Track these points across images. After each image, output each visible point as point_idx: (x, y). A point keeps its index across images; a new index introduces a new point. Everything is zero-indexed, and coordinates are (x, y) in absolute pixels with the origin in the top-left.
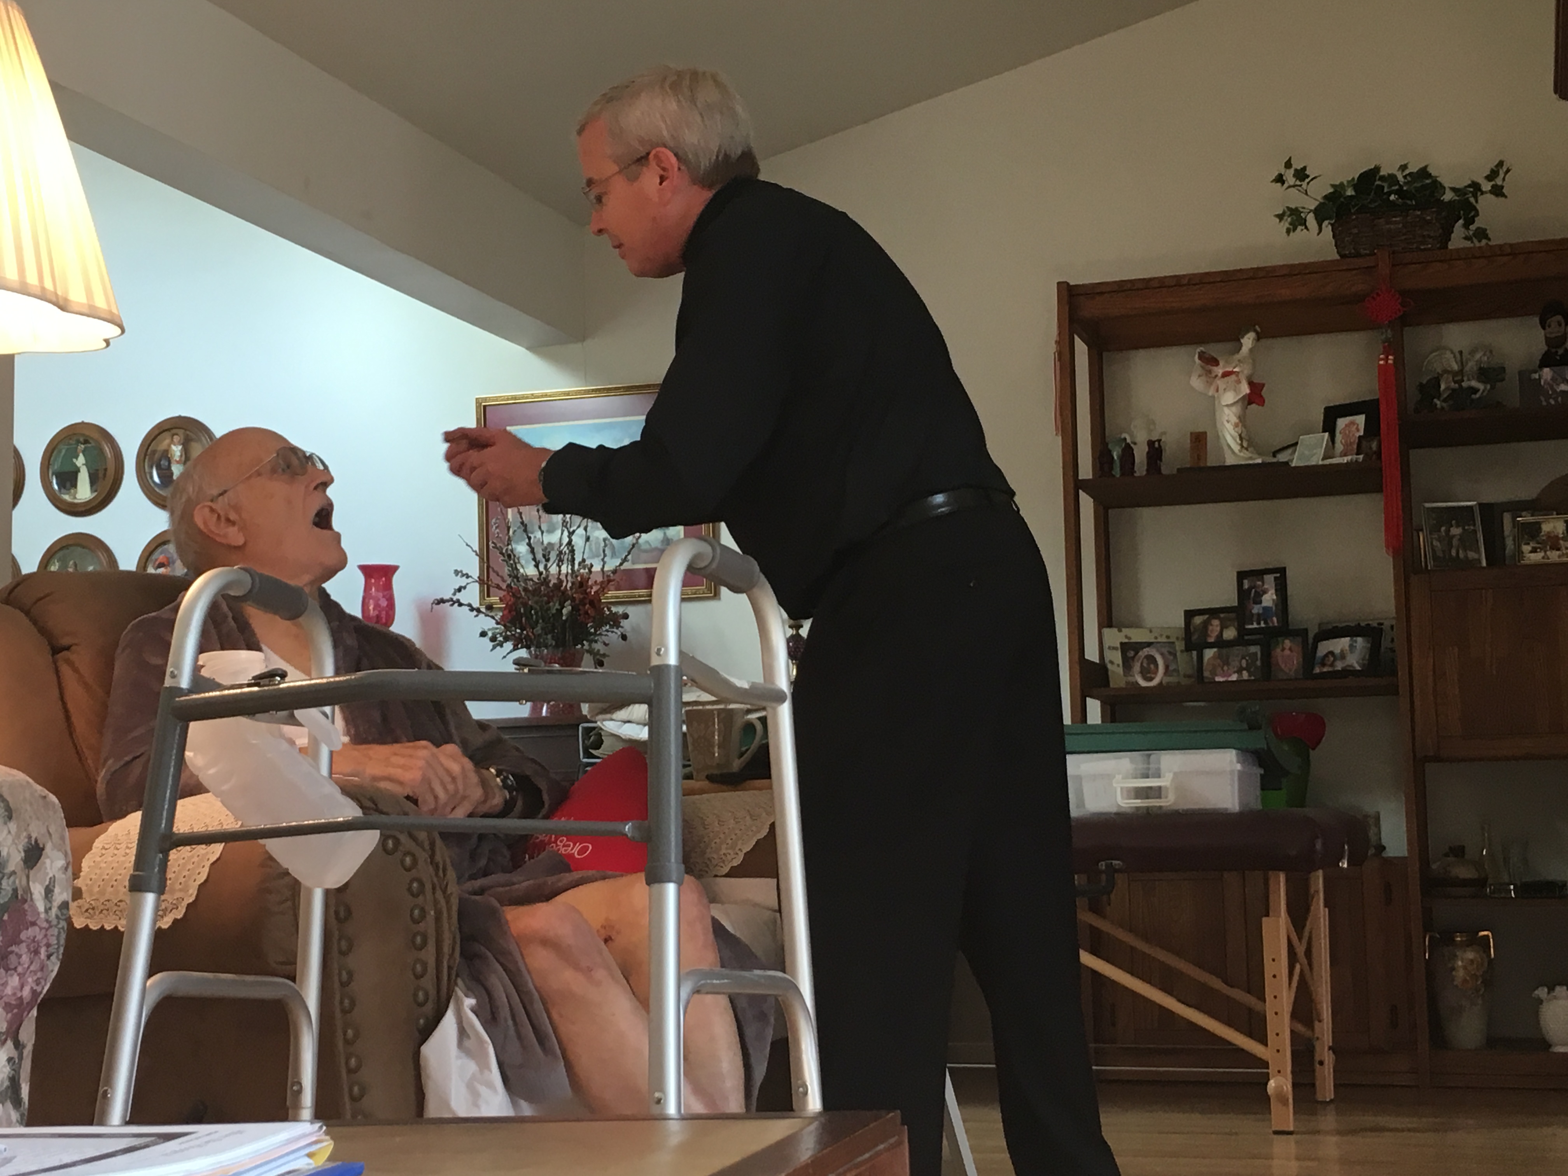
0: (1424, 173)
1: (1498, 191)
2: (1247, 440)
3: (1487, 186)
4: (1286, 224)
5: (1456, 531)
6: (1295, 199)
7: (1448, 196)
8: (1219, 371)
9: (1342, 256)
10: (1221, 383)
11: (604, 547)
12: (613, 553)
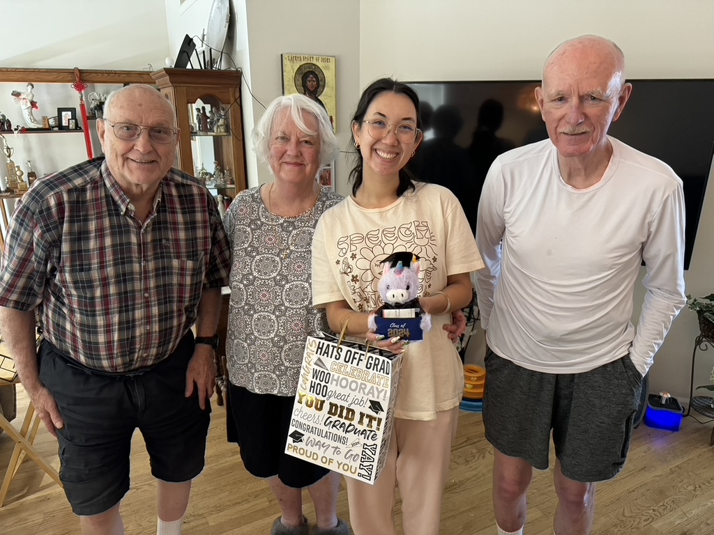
2: (33, 119)
10: (21, 102)
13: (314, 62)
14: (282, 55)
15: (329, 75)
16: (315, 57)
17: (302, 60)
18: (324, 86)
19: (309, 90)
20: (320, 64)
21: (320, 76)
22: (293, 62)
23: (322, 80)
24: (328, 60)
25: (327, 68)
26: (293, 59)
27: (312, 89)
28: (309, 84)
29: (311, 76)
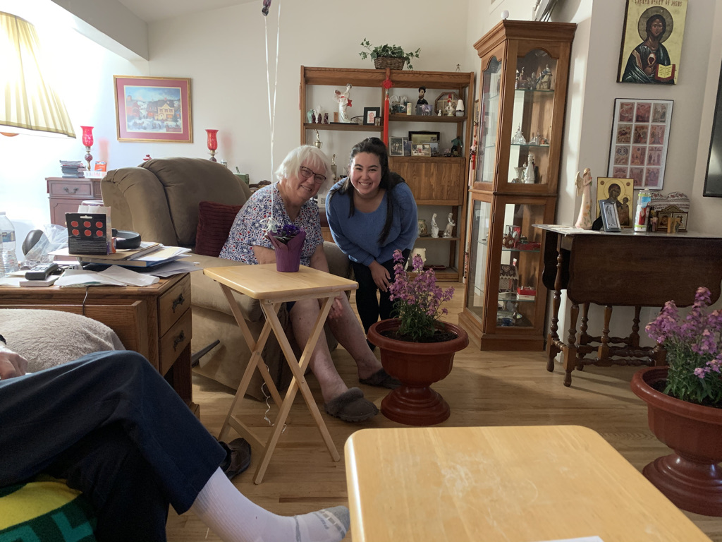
0: (400, 48)
1: (417, 56)
2: (346, 116)
3: (415, 54)
4: (362, 56)
5: (397, 145)
6: (365, 50)
7: (405, 56)
8: (341, 96)
9: (377, 68)
10: (340, 99)
11: (157, 126)
12: (160, 128)
13: (663, 5)
15: (678, 21)
17: (650, 2)
18: (671, 32)
19: (653, 35)
20: (669, 8)
21: (667, 20)
22: (640, 5)
23: (669, 25)
25: (677, 12)
27: (656, 35)
28: (654, 29)
29: (657, 20)
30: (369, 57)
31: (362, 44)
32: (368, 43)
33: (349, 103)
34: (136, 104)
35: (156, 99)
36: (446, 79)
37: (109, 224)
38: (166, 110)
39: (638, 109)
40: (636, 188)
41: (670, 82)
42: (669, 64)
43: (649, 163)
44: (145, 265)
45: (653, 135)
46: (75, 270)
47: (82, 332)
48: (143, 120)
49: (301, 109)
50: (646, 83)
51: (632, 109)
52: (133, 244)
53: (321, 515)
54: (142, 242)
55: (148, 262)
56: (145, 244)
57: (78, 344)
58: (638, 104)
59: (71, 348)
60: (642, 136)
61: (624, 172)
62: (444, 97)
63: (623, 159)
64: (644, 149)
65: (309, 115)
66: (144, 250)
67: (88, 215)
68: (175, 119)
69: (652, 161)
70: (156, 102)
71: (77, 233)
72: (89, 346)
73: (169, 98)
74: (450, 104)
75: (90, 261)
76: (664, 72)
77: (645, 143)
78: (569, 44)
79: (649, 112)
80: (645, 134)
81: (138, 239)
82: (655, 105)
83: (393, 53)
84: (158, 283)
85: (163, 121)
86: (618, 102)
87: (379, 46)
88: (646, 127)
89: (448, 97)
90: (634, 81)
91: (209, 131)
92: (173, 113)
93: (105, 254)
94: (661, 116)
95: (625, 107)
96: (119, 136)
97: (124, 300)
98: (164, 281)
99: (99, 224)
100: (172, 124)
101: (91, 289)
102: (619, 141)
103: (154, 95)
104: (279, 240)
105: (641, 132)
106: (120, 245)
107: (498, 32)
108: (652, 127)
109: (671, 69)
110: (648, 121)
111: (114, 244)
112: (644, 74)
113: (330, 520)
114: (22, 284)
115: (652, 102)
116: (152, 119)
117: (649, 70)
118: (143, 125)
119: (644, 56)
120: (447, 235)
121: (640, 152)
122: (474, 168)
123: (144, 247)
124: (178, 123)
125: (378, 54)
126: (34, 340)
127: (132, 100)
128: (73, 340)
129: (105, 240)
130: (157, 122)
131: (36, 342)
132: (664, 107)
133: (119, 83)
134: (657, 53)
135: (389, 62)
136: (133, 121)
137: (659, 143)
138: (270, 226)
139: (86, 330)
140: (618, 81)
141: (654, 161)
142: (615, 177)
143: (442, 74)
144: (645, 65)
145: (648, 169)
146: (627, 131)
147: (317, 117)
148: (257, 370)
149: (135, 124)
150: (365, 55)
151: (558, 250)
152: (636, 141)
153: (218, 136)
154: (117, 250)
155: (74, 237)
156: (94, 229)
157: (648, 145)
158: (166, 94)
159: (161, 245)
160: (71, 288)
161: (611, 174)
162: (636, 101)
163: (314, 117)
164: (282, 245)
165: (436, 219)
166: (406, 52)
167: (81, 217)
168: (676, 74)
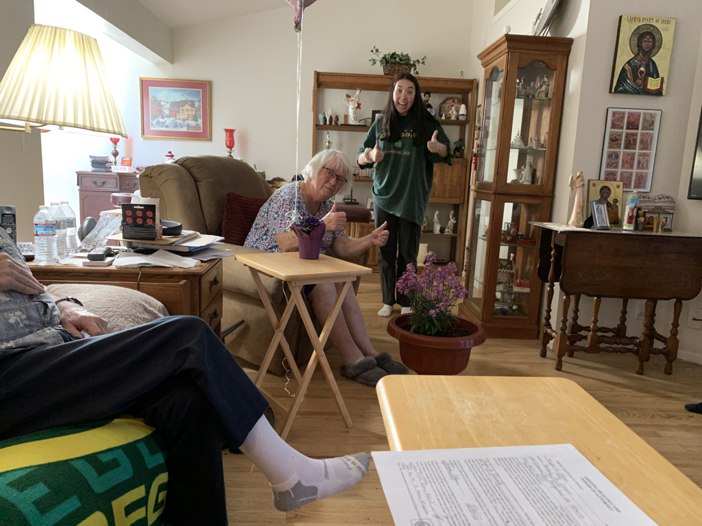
0: (407, 55)
1: (423, 63)
2: (355, 118)
3: (421, 61)
4: (372, 62)
6: (375, 57)
7: (412, 63)
8: (351, 99)
9: (385, 74)
10: (350, 102)
11: (179, 125)
12: (182, 127)
13: (654, 23)
14: (621, 17)
15: (667, 37)
16: (655, 19)
17: (642, 20)
18: (660, 48)
19: (644, 51)
20: (659, 26)
21: (657, 37)
22: (632, 23)
24: (668, 22)
25: (666, 29)
26: (632, 19)
27: (646, 50)
28: (644, 45)
29: (648, 37)
30: (378, 63)
31: (372, 51)
32: (377, 51)
33: (359, 106)
34: (159, 105)
35: (179, 100)
36: (450, 85)
37: (157, 213)
38: (187, 110)
39: (629, 117)
40: (625, 190)
41: (658, 93)
42: (658, 77)
43: (638, 167)
44: (187, 250)
45: (642, 141)
46: (127, 253)
47: (140, 305)
48: (166, 119)
49: (313, 111)
50: (636, 94)
51: (623, 117)
52: (175, 231)
53: (345, 460)
54: (183, 231)
55: (189, 247)
56: (185, 232)
57: (138, 314)
58: (629, 113)
59: (133, 317)
60: (632, 143)
61: (614, 175)
62: (448, 102)
63: (614, 163)
64: (634, 154)
65: (321, 117)
66: (185, 237)
67: (141, 205)
68: (195, 119)
69: (641, 166)
70: (178, 103)
71: (130, 221)
72: (146, 316)
73: (190, 99)
74: (453, 108)
75: (140, 245)
76: (653, 84)
77: (635, 149)
78: (566, 57)
79: (639, 120)
80: (635, 141)
81: (180, 228)
82: (645, 114)
83: (401, 60)
84: (200, 266)
85: (184, 120)
86: (610, 111)
87: (387, 53)
88: (636, 135)
89: (451, 101)
90: (625, 92)
91: (227, 130)
92: (194, 113)
93: (154, 239)
94: (650, 125)
95: (617, 116)
96: (143, 133)
97: (171, 280)
98: (204, 264)
99: (149, 214)
100: (192, 123)
101: (143, 270)
102: (610, 147)
103: (177, 95)
104: (303, 230)
105: (631, 138)
106: (166, 232)
107: (500, 45)
108: (642, 134)
109: (660, 82)
110: (637, 129)
111: (161, 232)
112: (635, 86)
113: (353, 463)
114: (85, 264)
115: (642, 111)
116: (173, 119)
117: (640, 82)
118: (166, 124)
119: (635, 69)
120: (448, 232)
121: (630, 157)
122: (475, 169)
123: (185, 235)
124: (198, 123)
125: (386, 60)
126: (104, 309)
127: (156, 101)
128: (134, 311)
129: (154, 227)
130: (179, 121)
131: (105, 311)
132: (653, 116)
133: (145, 85)
134: (647, 67)
135: (397, 68)
136: (156, 120)
137: (647, 149)
138: (294, 218)
139: (143, 303)
140: (610, 92)
141: (643, 165)
142: (606, 179)
143: (447, 80)
144: (635, 78)
145: (637, 173)
146: (619, 137)
147: (328, 119)
148: (280, 347)
149: (158, 122)
150: (374, 62)
151: (552, 246)
152: (626, 147)
153: (235, 135)
154: (163, 237)
155: (127, 224)
156: (145, 218)
157: (637, 151)
158: (187, 95)
159: (198, 233)
160: (126, 268)
161: (602, 178)
162: (627, 111)
163: (325, 119)
164: (305, 235)
165: (438, 216)
166: (413, 59)
167: (135, 207)
168: (664, 86)
